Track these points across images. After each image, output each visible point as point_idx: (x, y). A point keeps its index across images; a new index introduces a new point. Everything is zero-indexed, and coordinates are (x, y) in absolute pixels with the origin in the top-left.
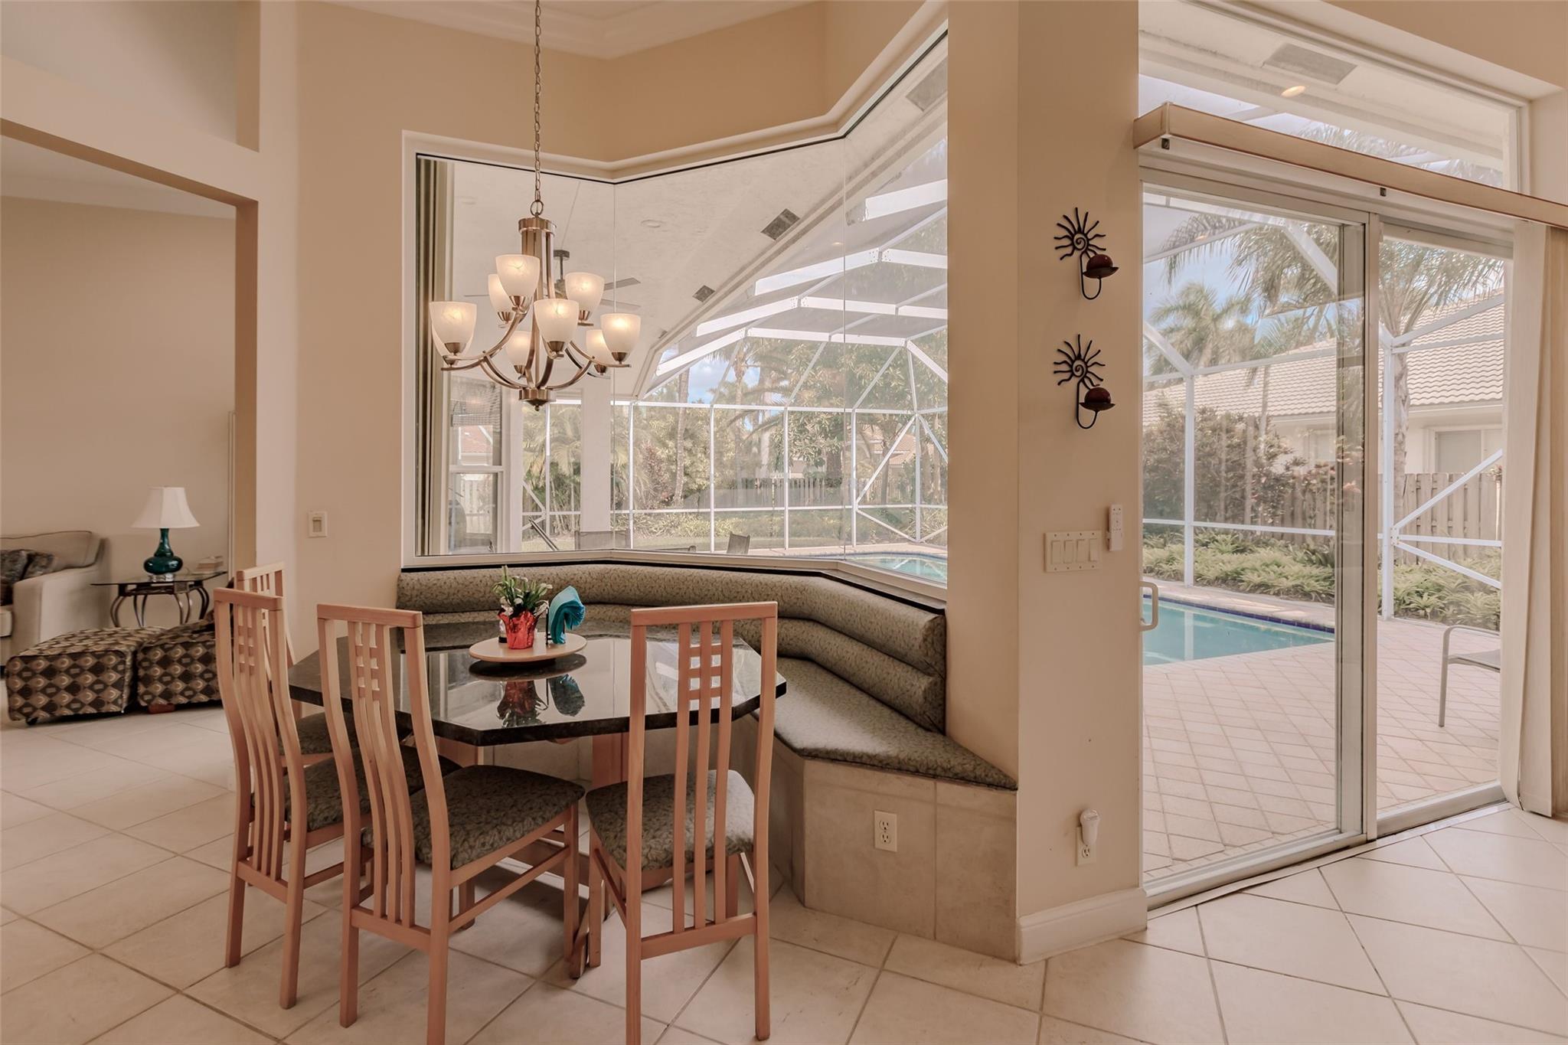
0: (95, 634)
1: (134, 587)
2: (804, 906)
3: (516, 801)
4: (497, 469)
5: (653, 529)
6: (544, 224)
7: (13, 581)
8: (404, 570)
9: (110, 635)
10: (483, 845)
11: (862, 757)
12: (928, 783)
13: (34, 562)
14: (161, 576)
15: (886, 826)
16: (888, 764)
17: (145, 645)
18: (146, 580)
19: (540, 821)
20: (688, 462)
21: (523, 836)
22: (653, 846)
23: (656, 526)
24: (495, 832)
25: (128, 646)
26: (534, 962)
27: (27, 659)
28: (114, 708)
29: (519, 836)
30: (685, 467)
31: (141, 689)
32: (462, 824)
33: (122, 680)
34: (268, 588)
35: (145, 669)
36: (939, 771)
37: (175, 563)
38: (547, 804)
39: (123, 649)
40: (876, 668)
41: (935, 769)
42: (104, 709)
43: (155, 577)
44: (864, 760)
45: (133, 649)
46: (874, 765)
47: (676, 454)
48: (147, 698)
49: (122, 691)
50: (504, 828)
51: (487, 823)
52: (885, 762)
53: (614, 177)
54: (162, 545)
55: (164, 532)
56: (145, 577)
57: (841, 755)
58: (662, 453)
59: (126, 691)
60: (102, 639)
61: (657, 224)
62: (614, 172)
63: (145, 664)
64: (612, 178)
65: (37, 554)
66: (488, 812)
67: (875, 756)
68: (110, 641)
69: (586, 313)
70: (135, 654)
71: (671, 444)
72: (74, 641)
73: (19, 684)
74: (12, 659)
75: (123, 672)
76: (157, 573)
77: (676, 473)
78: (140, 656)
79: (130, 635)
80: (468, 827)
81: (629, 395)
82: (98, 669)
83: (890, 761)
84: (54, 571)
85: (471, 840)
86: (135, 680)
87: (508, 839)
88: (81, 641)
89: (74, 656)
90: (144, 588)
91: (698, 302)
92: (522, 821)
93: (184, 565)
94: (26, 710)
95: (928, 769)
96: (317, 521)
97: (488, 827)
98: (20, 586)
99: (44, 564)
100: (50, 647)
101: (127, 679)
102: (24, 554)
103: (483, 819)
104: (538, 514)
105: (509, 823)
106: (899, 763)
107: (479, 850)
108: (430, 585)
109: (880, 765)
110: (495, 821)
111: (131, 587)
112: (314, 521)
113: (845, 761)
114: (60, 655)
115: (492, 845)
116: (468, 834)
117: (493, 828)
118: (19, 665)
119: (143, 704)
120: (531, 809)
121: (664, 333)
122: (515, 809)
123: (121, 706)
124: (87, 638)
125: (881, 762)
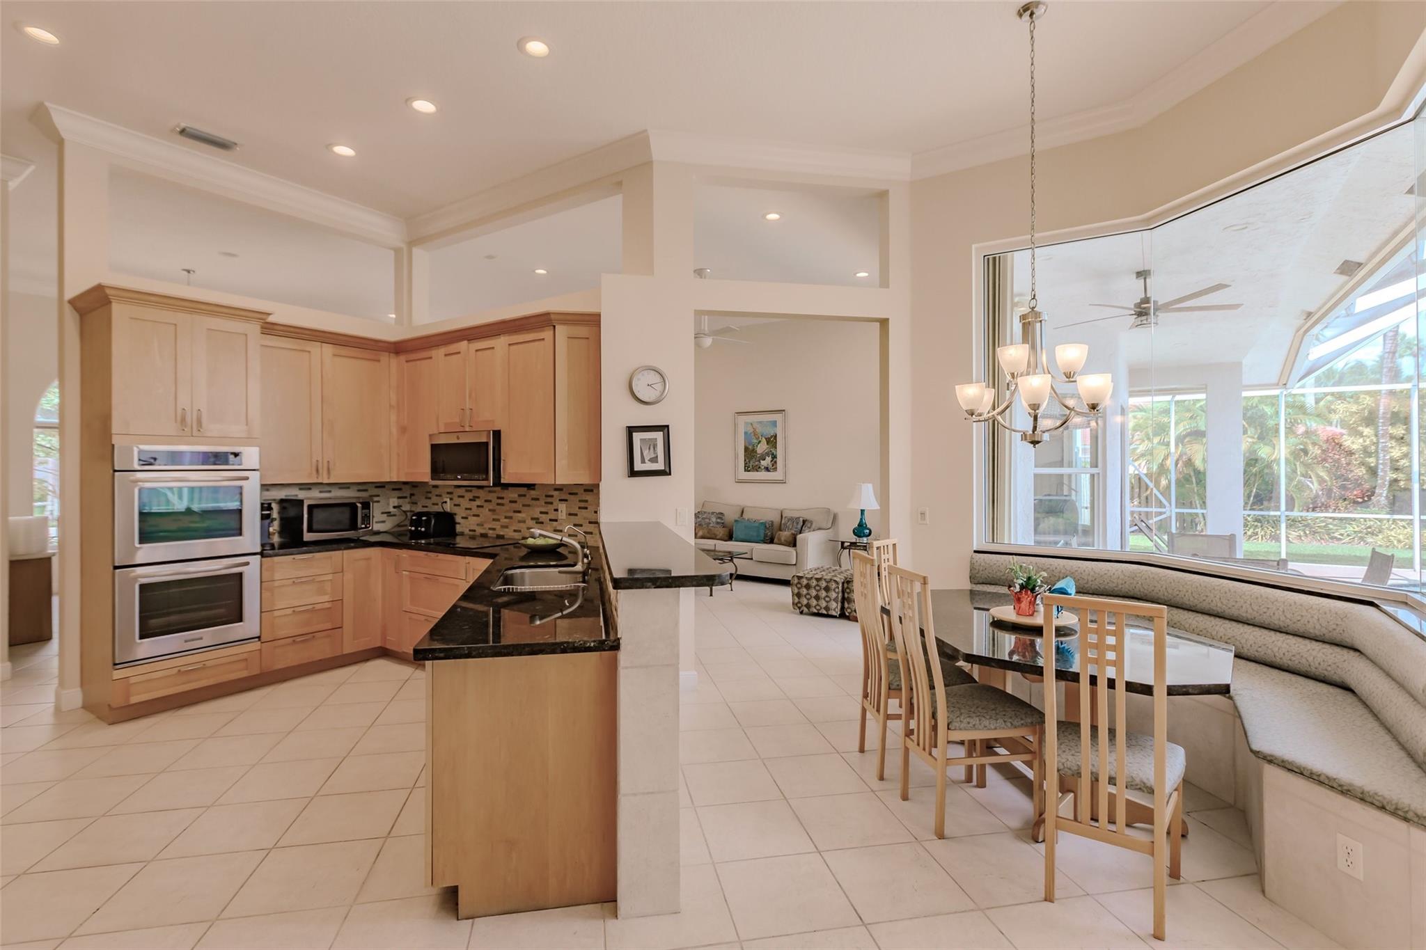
0: (828, 569)
1: (849, 544)
2: (1264, 896)
3: (996, 708)
4: (1094, 471)
5: (1336, 535)
6: (1037, 315)
7: (797, 534)
8: (975, 552)
9: (834, 571)
10: (969, 723)
11: (1319, 775)
12: (1403, 825)
13: (805, 524)
14: (861, 539)
15: (1350, 851)
16: (1349, 791)
17: (848, 579)
18: (854, 541)
19: (1009, 725)
20: (1396, 453)
21: (996, 729)
22: (1070, 760)
23: (1342, 531)
24: (977, 719)
25: (841, 579)
26: (1015, 823)
27: (800, 578)
28: (834, 614)
29: (993, 727)
30: (1393, 460)
31: (846, 605)
32: (959, 709)
33: (837, 597)
34: (888, 553)
35: (848, 593)
36: (1410, 815)
37: (868, 531)
38: (1017, 717)
39: (838, 579)
40: (1397, 708)
41: (1407, 812)
42: (830, 613)
43: (858, 539)
44: (1322, 779)
45: (843, 581)
46: (1333, 787)
47: (1377, 444)
48: (849, 611)
49: (837, 604)
50: (983, 719)
51: (974, 713)
52: (1345, 788)
53: (1150, 225)
54: (861, 519)
55: (862, 511)
56: (854, 539)
57: (1297, 768)
58: (1353, 443)
59: (839, 604)
60: (830, 573)
61: (1245, 226)
62: (1149, 220)
63: (848, 590)
64: (1148, 226)
65: (806, 520)
66: (977, 707)
67: (1335, 779)
68: (833, 574)
69: (1072, 373)
70: (843, 583)
71: (1367, 431)
72: (818, 571)
73: (796, 591)
74: (794, 576)
75: (838, 593)
76: (859, 537)
77: (1376, 467)
78: (846, 585)
79: (842, 572)
80: (963, 711)
81: (1274, 385)
82: (827, 589)
83: (1350, 788)
84: (814, 531)
85: (962, 717)
86: (843, 599)
87: (985, 727)
88: (821, 572)
89: (818, 580)
90: (853, 545)
91: (1344, 278)
92: (997, 720)
93: (872, 534)
94: (799, 605)
95: (1396, 809)
96: (923, 514)
97: (974, 715)
98: (799, 537)
99: (809, 526)
100: (808, 573)
101: (840, 598)
102: (801, 519)
103: (972, 710)
104: (1163, 510)
105: (988, 717)
106: (1362, 793)
107: (965, 725)
108: (992, 564)
109: (1339, 789)
110: (979, 714)
111: (846, 544)
112: (921, 514)
113: (1302, 774)
114: (812, 578)
115: (974, 725)
116: (961, 714)
117: (977, 716)
118: (796, 581)
119: (847, 614)
120: (1004, 715)
121: (1309, 315)
122: (994, 712)
123: (837, 613)
124: (824, 571)
125: (1340, 786)
